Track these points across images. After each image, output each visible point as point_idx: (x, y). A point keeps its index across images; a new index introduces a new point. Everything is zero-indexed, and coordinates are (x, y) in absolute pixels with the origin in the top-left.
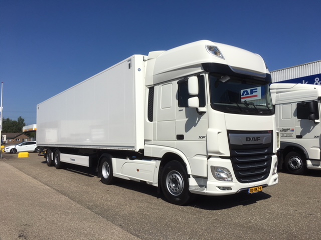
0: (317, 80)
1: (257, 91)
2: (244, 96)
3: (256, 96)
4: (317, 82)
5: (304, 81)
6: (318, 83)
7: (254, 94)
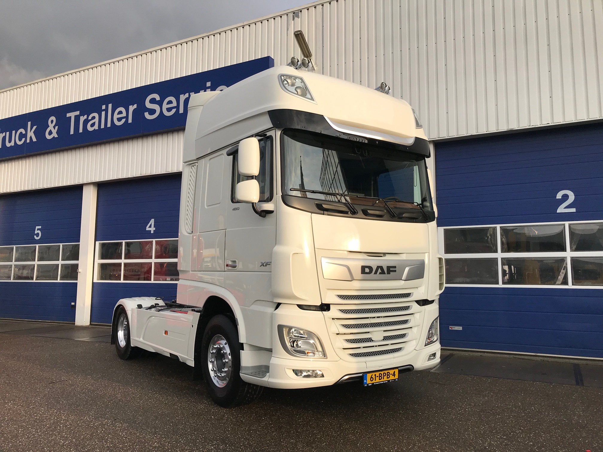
4: (51, 127)
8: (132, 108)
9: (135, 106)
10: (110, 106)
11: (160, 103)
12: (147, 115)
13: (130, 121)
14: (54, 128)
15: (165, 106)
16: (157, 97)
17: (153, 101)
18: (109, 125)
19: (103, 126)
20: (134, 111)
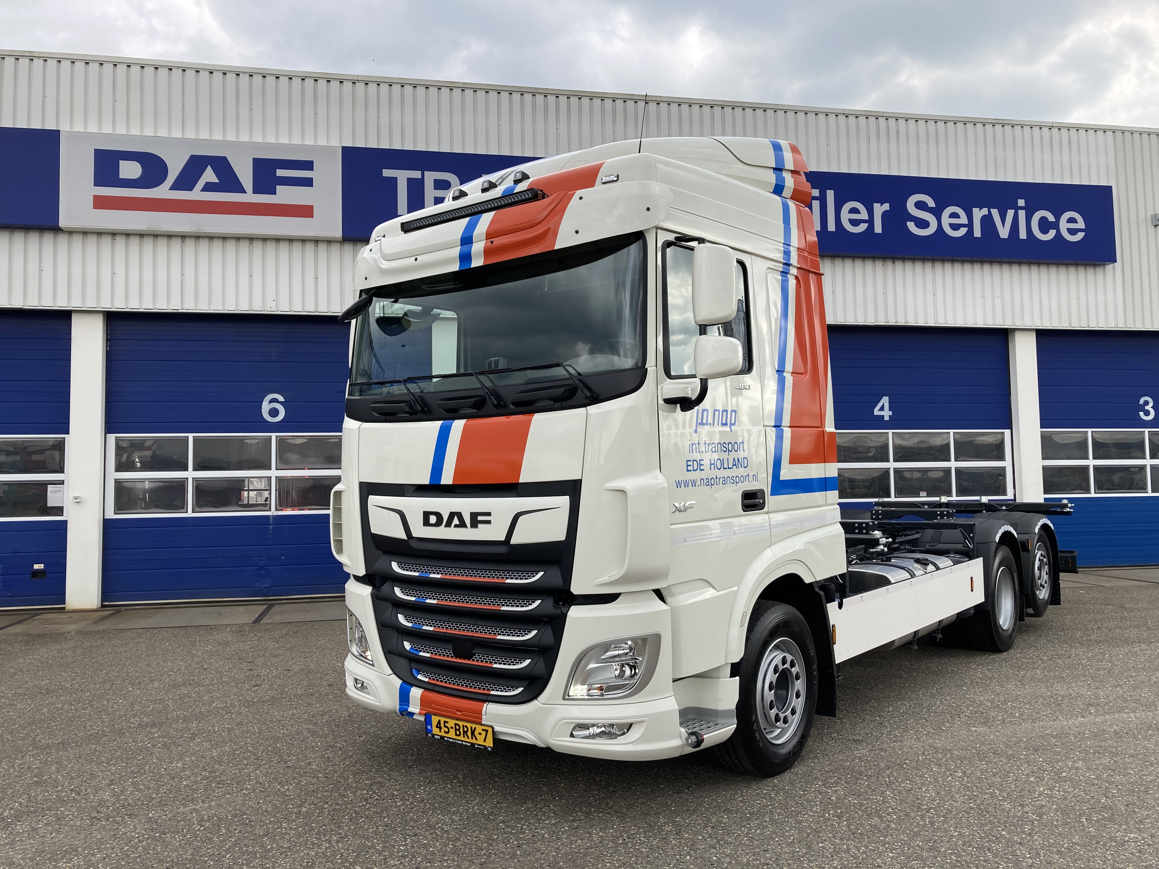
7: (286, 195)
8: (879, 209)
9: (886, 207)
10: (830, 195)
11: (937, 213)
12: (911, 226)
13: (878, 229)
15: (946, 221)
16: (931, 203)
17: (920, 205)
18: (831, 227)
20: (885, 215)
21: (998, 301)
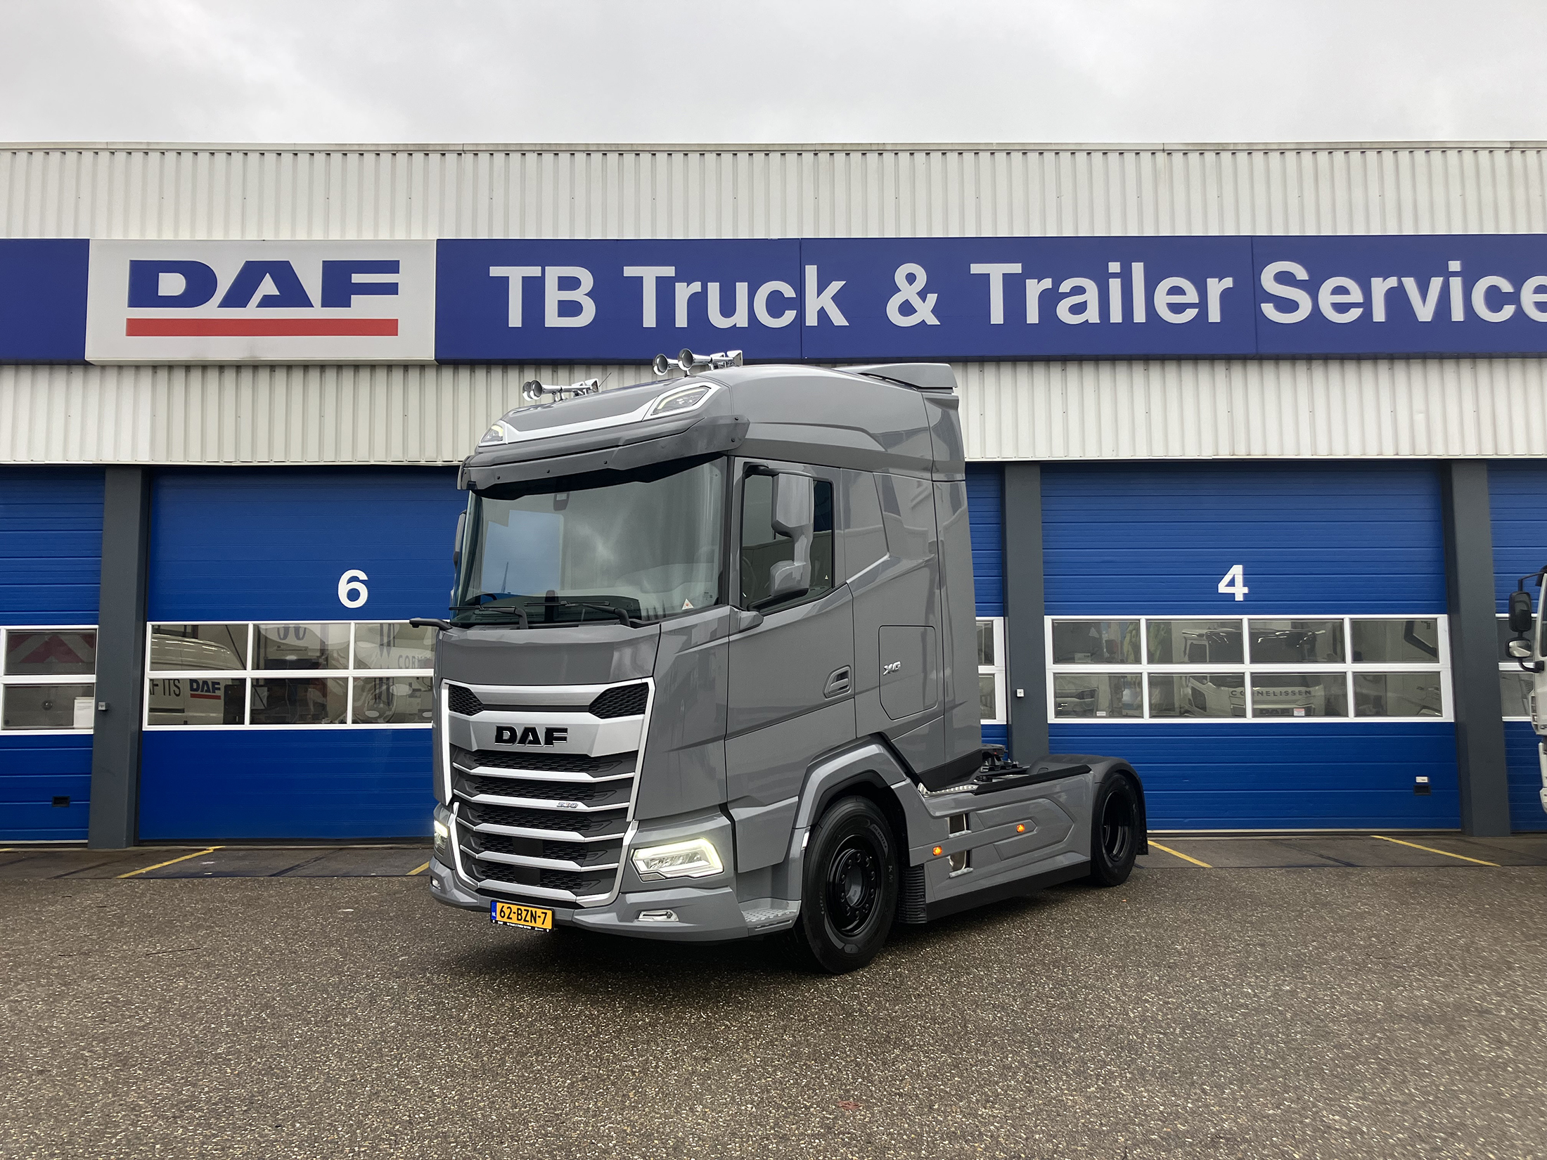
0: (911, 278)
1: (392, 289)
2: (252, 311)
3: (388, 327)
4: (908, 292)
5: (811, 272)
6: (916, 302)
7: (363, 307)
8: (1216, 287)
9: (1228, 282)
10: (1138, 269)
11: (1312, 288)
12: (1268, 310)
13: (1214, 315)
14: (923, 298)
15: (1326, 298)
16: (1302, 273)
17: (1285, 278)
18: (1140, 316)
19: (1116, 316)
20: (1225, 295)
21: (1420, 418)
